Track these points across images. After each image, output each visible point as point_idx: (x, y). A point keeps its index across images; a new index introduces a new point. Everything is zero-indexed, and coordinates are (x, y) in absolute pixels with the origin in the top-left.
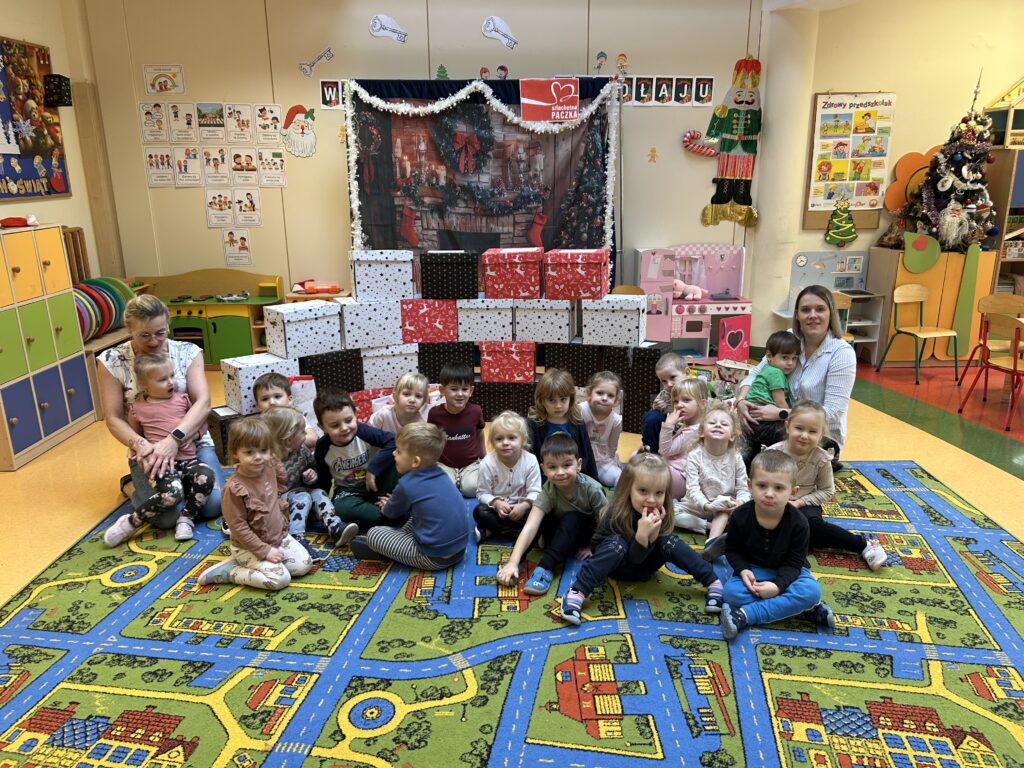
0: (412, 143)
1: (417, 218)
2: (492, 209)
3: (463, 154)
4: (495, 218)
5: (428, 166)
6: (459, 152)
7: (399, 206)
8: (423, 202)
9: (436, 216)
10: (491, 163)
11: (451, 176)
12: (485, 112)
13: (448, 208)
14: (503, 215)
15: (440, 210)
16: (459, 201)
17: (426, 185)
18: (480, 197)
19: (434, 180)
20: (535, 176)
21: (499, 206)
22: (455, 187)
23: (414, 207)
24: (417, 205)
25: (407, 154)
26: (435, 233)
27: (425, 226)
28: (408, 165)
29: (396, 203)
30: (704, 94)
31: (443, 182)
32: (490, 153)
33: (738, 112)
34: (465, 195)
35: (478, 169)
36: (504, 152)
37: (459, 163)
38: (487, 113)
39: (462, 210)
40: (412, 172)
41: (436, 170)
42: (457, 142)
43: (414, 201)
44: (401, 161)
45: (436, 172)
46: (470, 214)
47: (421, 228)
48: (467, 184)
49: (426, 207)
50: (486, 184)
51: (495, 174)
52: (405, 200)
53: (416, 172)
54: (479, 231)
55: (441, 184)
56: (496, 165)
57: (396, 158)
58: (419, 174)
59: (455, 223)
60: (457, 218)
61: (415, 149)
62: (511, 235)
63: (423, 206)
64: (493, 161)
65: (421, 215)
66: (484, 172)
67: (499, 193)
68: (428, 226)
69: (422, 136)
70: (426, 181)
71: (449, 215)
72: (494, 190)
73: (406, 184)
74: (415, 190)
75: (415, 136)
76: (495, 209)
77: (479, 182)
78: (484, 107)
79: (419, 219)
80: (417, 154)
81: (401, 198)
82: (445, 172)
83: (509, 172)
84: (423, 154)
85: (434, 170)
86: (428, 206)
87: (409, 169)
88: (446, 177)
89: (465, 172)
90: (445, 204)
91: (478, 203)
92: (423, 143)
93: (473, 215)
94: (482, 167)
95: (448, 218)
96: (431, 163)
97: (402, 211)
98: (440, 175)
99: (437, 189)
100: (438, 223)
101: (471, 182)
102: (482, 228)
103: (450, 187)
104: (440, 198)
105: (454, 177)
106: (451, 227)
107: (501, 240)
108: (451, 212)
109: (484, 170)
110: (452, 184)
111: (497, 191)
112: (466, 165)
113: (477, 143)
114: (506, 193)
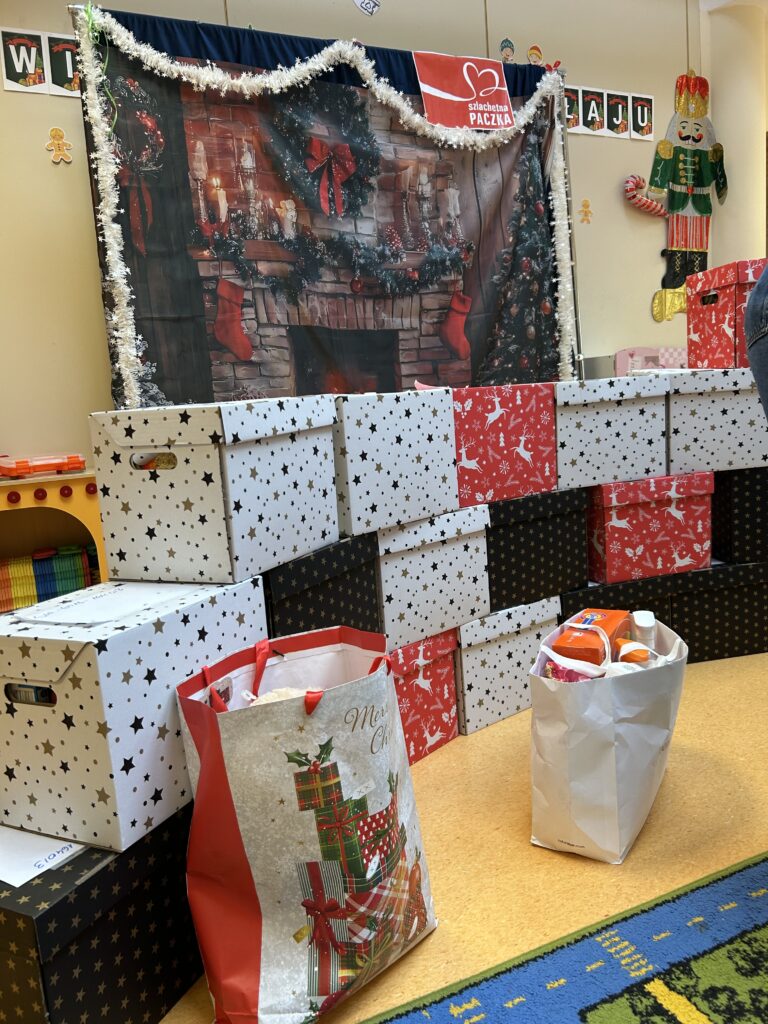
0: (225, 152)
1: (246, 304)
2: (383, 285)
3: (325, 181)
4: (390, 302)
6: (318, 175)
7: (209, 279)
8: (256, 272)
9: (282, 299)
10: (374, 199)
11: (306, 222)
12: (359, 101)
13: (305, 283)
14: (403, 295)
15: (290, 287)
16: (322, 270)
17: (260, 238)
18: (362, 261)
19: (275, 227)
20: (449, 226)
21: (396, 277)
22: (314, 242)
23: (239, 282)
25: (218, 174)
26: (283, 332)
27: (264, 319)
28: (221, 196)
29: (202, 273)
30: (643, 121)
31: (290, 233)
32: (373, 181)
33: (684, 151)
34: (334, 258)
35: (353, 210)
36: (397, 179)
37: (318, 198)
38: (363, 105)
39: (329, 288)
40: (230, 211)
41: (277, 209)
42: (312, 157)
43: (239, 268)
44: (207, 187)
45: (276, 213)
46: (344, 295)
47: (255, 323)
48: (337, 236)
49: (262, 281)
50: (369, 238)
51: (382, 220)
52: (219, 268)
53: (239, 211)
54: (362, 328)
55: (287, 237)
56: (384, 203)
57: (196, 180)
58: (245, 216)
59: (319, 312)
60: (321, 302)
61: (233, 164)
62: (416, 334)
63: (258, 280)
64: (378, 196)
65: (254, 297)
66: (365, 215)
67: (393, 254)
68: (269, 319)
69: (246, 140)
70: (260, 230)
71: (307, 296)
72: (384, 250)
73: (221, 235)
74: (239, 248)
75: (232, 138)
76: (389, 285)
77: (357, 233)
78: (358, 93)
79: (251, 306)
80: (237, 175)
81: (211, 264)
82: (294, 213)
83: (405, 218)
84: (249, 177)
85: (271, 207)
86: (267, 279)
87: (223, 206)
88: (296, 223)
89: (330, 215)
90: (299, 275)
91: (358, 272)
92: (249, 154)
93: (349, 296)
94: (359, 206)
95: (305, 302)
96: (267, 194)
97: (215, 290)
98: (284, 218)
99: (281, 245)
100: (288, 313)
101: (343, 232)
102: (367, 321)
103: (304, 242)
104: (289, 263)
105: (312, 223)
106: (313, 319)
107: (401, 342)
108: (310, 291)
109: (364, 212)
110: (308, 236)
111: (389, 250)
112: (330, 200)
113: (349, 160)
114: (404, 255)
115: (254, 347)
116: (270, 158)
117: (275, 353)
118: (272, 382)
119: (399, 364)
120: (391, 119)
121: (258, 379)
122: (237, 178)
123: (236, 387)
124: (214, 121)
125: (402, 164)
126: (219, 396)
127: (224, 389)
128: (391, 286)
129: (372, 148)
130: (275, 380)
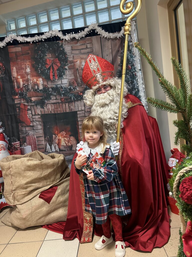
0: (22, 69)
1: (29, 110)
2: (71, 98)
3: (51, 70)
4: (74, 103)
5: (33, 80)
6: (49, 69)
7: (18, 104)
8: (31, 100)
9: (39, 107)
10: (67, 72)
11: (46, 83)
12: (60, 45)
13: (46, 101)
14: (78, 100)
15: (42, 103)
16: (51, 96)
17: (32, 91)
18: (63, 92)
19: (36, 87)
21: (75, 95)
22: (48, 88)
23: (26, 104)
24: (28, 103)
25: (20, 75)
26: (40, 116)
27: (33, 113)
28: (21, 81)
29: (16, 103)
31: (41, 87)
32: (66, 67)
34: (55, 93)
35: (61, 76)
36: (74, 65)
37: (49, 75)
38: (62, 45)
39: (55, 101)
40: (23, 84)
41: (37, 81)
42: (47, 64)
43: (26, 100)
44: (17, 79)
45: (37, 83)
46: (59, 103)
47: (31, 115)
48: (55, 86)
49: (33, 103)
50: (66, 84)
51: (70, 78)
52: (21, 100)
53: (26, 84)
54: (65, 112)
55: (40, 89)
56: (70, 73)
57: (14, 77)
58: (28, 85)
59: (50, 109)
60: (52, 106)
61: (24, 72)
62: (83, 112)
63: (31, 103)
64: (68, 71)
65: (31, 108)
66: (64, 78)
67: (74, 88)
68: (35, 113)
69: (27, 64)
70: (32, 88)
71: (46, 105)
72: (71, 87)
73: (21, 92)
74: (26, 94)
75: (23, 65)
76: (72, 98)
77: (62, 84)
78: (60, 42)
79: (30, 110)
80: (25, 74)
81: (18, 99)
82: (42, 82)
83: (78, 76)
84: (28, 74)
85: (35, 81)
86: (34, 102)
87: (21, 83)
88: (43, 84)
89: (53, 80)
90: (44, 99)
91: (62, 95)
92: (28, 68)
93: (60, 103)
94: (62, 75)
95: (46, 107)
96: (34, 78)
97: (19, 107)
98: (39, 84)
99: (38, 92)
100: (41, 111)
101: (57, 85)
102: (66, 110)
103: (45, 89)
104: (40, 97)
105: (47, 83)
106: (48, 112)
107: (78, 115)
108: (47, 103)
109: (64, 77)
110: (46, 87)
111: (73, 87)
112: (53, 75)
113: (58, 63)
114: (78, 88)
115: (31, 122)
116: (34, 68)
117: (37, 123)
118: (37, 131)
119: (78, 121)
120: (72, 47)
121: (33, 130)
123: (26, 133)
124: (18, 61)
125: (75, 61)
126: (21, 136)
127: (23, 133)
128: (73, 98)
129: (65, 58)
130: (37, 130)
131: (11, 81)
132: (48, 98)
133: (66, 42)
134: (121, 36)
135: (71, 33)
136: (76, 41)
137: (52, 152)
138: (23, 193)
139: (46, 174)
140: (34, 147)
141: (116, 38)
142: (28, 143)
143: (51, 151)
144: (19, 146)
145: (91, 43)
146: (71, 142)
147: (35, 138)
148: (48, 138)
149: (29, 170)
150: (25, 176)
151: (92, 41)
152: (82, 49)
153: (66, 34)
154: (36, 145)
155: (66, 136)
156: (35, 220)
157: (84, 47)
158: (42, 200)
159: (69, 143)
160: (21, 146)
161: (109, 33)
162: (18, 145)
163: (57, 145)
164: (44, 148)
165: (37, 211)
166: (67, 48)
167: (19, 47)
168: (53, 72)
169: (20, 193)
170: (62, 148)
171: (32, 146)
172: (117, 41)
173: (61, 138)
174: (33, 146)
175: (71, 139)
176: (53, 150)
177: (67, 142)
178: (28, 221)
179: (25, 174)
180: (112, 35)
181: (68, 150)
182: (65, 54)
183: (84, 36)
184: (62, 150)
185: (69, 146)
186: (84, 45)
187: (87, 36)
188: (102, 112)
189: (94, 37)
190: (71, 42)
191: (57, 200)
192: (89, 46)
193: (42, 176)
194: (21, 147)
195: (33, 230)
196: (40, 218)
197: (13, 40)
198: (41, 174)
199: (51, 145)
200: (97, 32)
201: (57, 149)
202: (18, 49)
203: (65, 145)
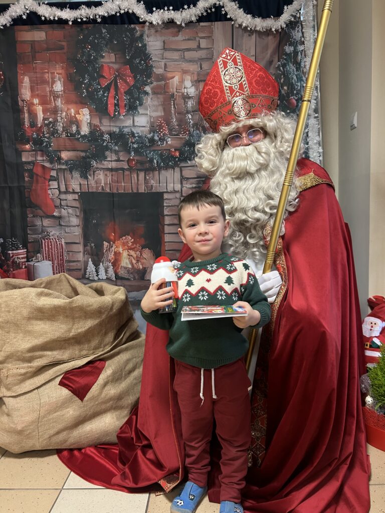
0: (44, 82)
1: (53, 179)
2: (151, 161)
3: (112, 92)
4: (157, 173)
5: (67, 110)
6: (107, 88)
7: (29, 163)
8: (60, 158)
9: (76, 175)
10: (149, 101)
11: (96, 122)
12: (138, 34)
13: (94, 163)
14: (167, 167)
15: (83, 167)
16: (107, 153)
17: (64, 136)
18: (135, 146)
19: (74, 128)
21: (161, 156)
22: (102, 134)
23: (47, 165)
24: (51, 162)
25: (38, 96)
26: (76, 197)
27: (63, 189)
28: (39, 110)
29: (24, 159)
31: (85, 130)
32: (148, 89)
35: (132, 108)
36: (166, 86)
37: (107, 104)
38: (142, 36)
39: (114, 165)
40: (44, 119)
41: (77, 116)
42: (104, 77)
43: (48, 156)
44: (30, 105)
45: (76, 118)
46: (123, 169)
47: (57, 191)
48: (118, 130)
49: (63, 164)
50: (143, 129)
51: (155, 114)
52: (36, 155)
53: (50, 120)
54: (135, 191)
55: (82, 133)
56: (156, 103)
57: (23, 101)
58: (55, 122)
59: (103, 182)
60: (106, 175)
61: (48, 89)
62: (178, 195)
63: (60, 163)
64: (151, 99)
65: (57, 175)
66: (140, 113)
67: (160, 139)
68: (66, 189)
69: (57, 73)
70: (63, 131)
71: (94, 172)
72: (153, 136)
73: (38, 135)
74: (49, 143)
75: (48, 73)
76: (155, 161)
77: (134, 126)
78: (137, 28)
79: (55, 180)
80: (50, 96)
81: (30, 153)
82: (88, 117)
83: (173, 112)
84: (58, 97)
85: (73, 115)
86: (66, 163)
87: (40, 116)
88: (90, 123)
89: (115, 115)
90: (89, 158)
91: (133, 153)
92: (59, 82)
93: (127, 170)
94: (137, 106)
95: (93, 176)
96: (70, 106)
97: (32, 170)
98: (81, 121)
99: (78, 139)
100: (80, 184)
101: (123, 127)
102: (139, 186)
103: (95, 135)
104: (82, 151)
105: (100, 122)
106: (97, 188)
107: (165, 201)
108: (97, 168)
109: (141, 110)
110: (97, 131)
111: (158, 136)
112: (116, 105)
113: (129, 77)
114: (169, 139)
115: (56, 207)
116: (73, 83)
117: (70, 211)
118: (67, 230)
119: (163, 216)
120: (164, 42)
121: (58, 227)
122: (50, 98)
123: (43, 231)
124: (36, 63)
125: (169, 75)
126: (31, 237)
127: (35, 232)
128: (157, 162)
129: (147, 65)
130: (69, 228)
131: (16, 110)
132: (100, 155)
133: (153, 31)
134: (281, 28)
135: (166, 8)
136: (176, 30)
137: (99, 279)
138: (23, 371)
139: (80, 331)
140: (58, 263)
141: (268, 32)
142: (46, 254)
143: (97, 278)
144: (25, 260)
145: (209, 37)
146: (144, 261)
147: (62, 245)
148: (91, 247)
149: (41, 319)
150: (28, 333)
151: (212, 32)
152: (188, 50)
153: (154, 9)
154: (63, 260)
155: (133, 247)
156: (46, 436)
157: (193, 44)
158: (65, 392)
159: (140, 263)
160: (28, 261)
161: (254, 16)
162: (22, 258)
163: (110, 264)
164: (80, 270)
165: (51, 417)
166: (154, 44)
167: (41, 30)
168: (115, 97)
169: (15, 371)
170: (122, 272)
171: (53, 263)
172: (270, 37)
173: (121, 250)
174: (56, 262)
175: (145, 256)
176: (102, 275)
177: (134, 262)
178: (28, 437)
179: (30, 328)
180: (259, 23)
181: (135, 279)
182: (147, 57)
183: (194, 19)
184: (122, 279)
185: (139, 270)
186: (192, 40)
187: (201, 19)
188: (236, 192)
189: (218, 26)
190: (164, 31)
191: (101, 393)
192: (204, 43)
193: (71, 334)
194: (30, 262)
195: (40, 459)
196: (58, 433)
197: (27, 13)
198: (69, 330)
199: (96, 265)
200: (226, 14)
201: (109, 275)
202: (39, 35)
203: (130, 266)
